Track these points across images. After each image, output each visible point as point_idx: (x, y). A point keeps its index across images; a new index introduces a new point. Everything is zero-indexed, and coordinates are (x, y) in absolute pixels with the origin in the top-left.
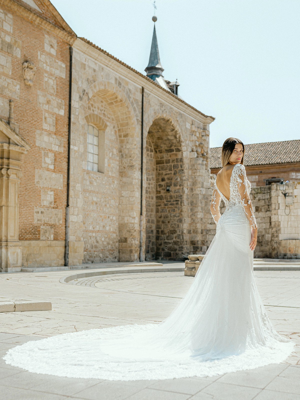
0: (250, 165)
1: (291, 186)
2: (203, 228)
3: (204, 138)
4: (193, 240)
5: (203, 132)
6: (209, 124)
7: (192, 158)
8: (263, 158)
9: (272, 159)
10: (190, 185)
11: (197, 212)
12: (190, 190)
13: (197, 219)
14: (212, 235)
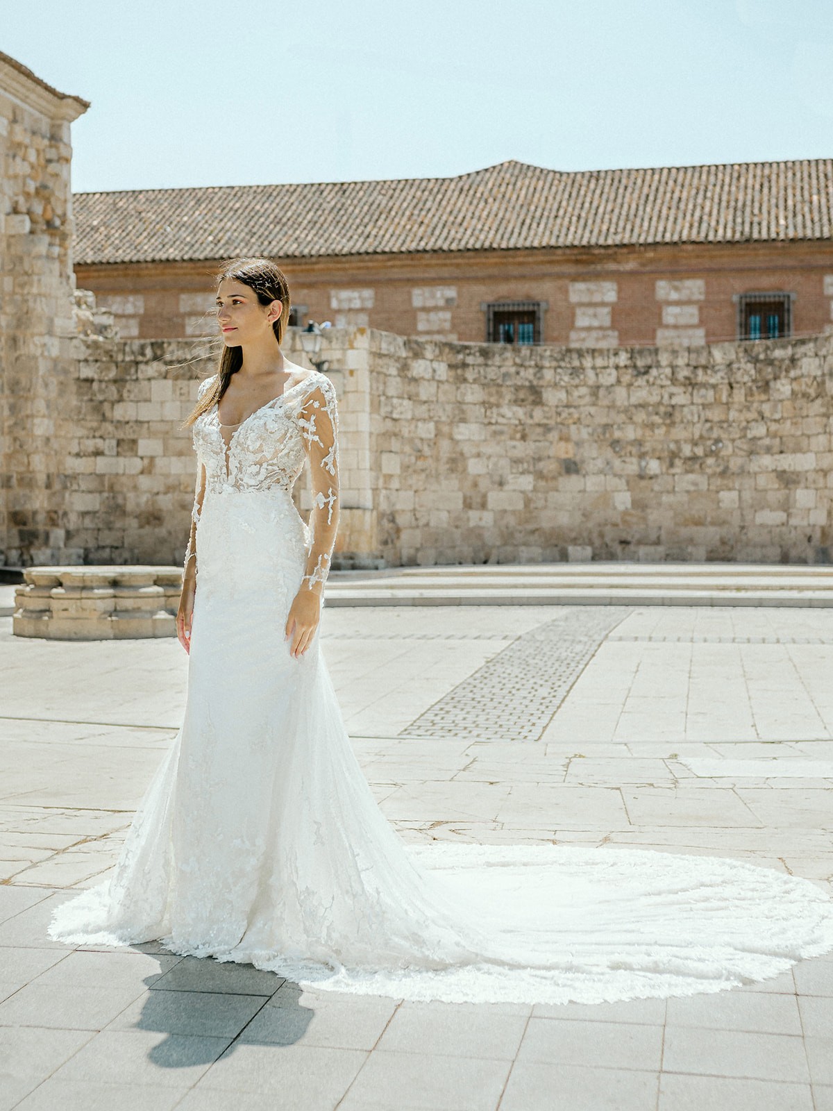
0: (199, 260)
1: (337, 339)
2: (53, 470)
3: (52, 168)
4: (18, 508)
5: (51, 146)
6: (70, 122)
7: (13, 236)
8: (241, 237)
9: (270, 243)
10: (8, 326)
11: (32, 416)
12: (6, 342)
13: (30, 440)
14: (83, 492)
